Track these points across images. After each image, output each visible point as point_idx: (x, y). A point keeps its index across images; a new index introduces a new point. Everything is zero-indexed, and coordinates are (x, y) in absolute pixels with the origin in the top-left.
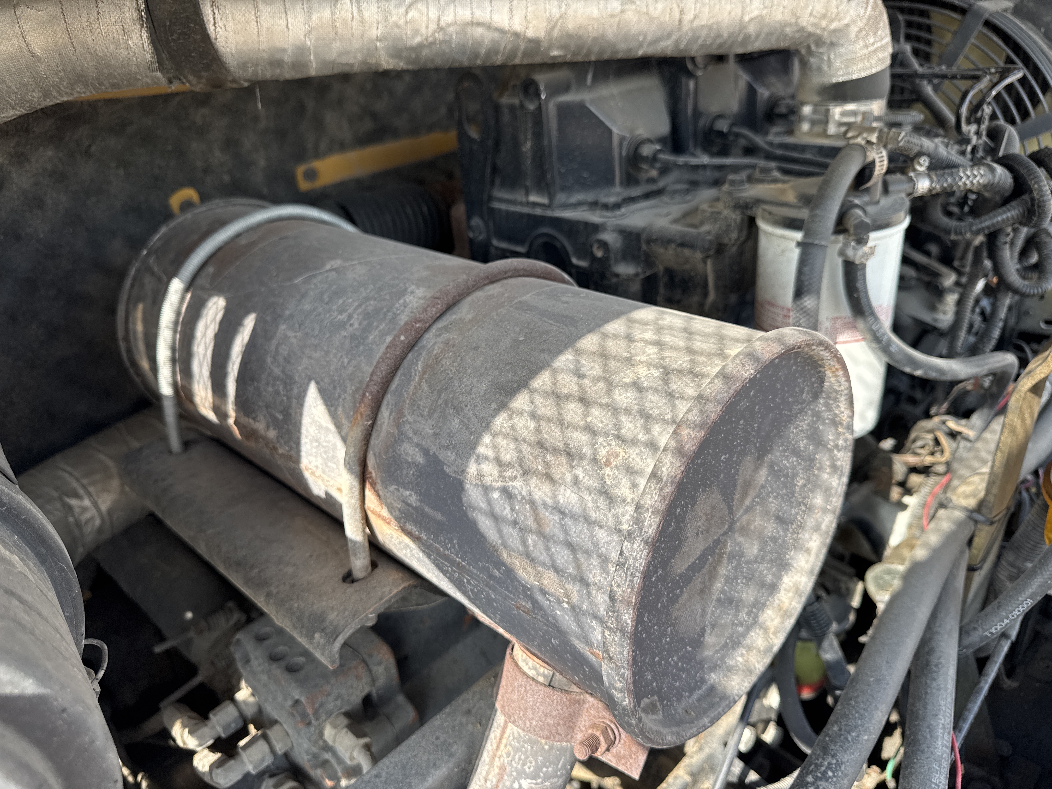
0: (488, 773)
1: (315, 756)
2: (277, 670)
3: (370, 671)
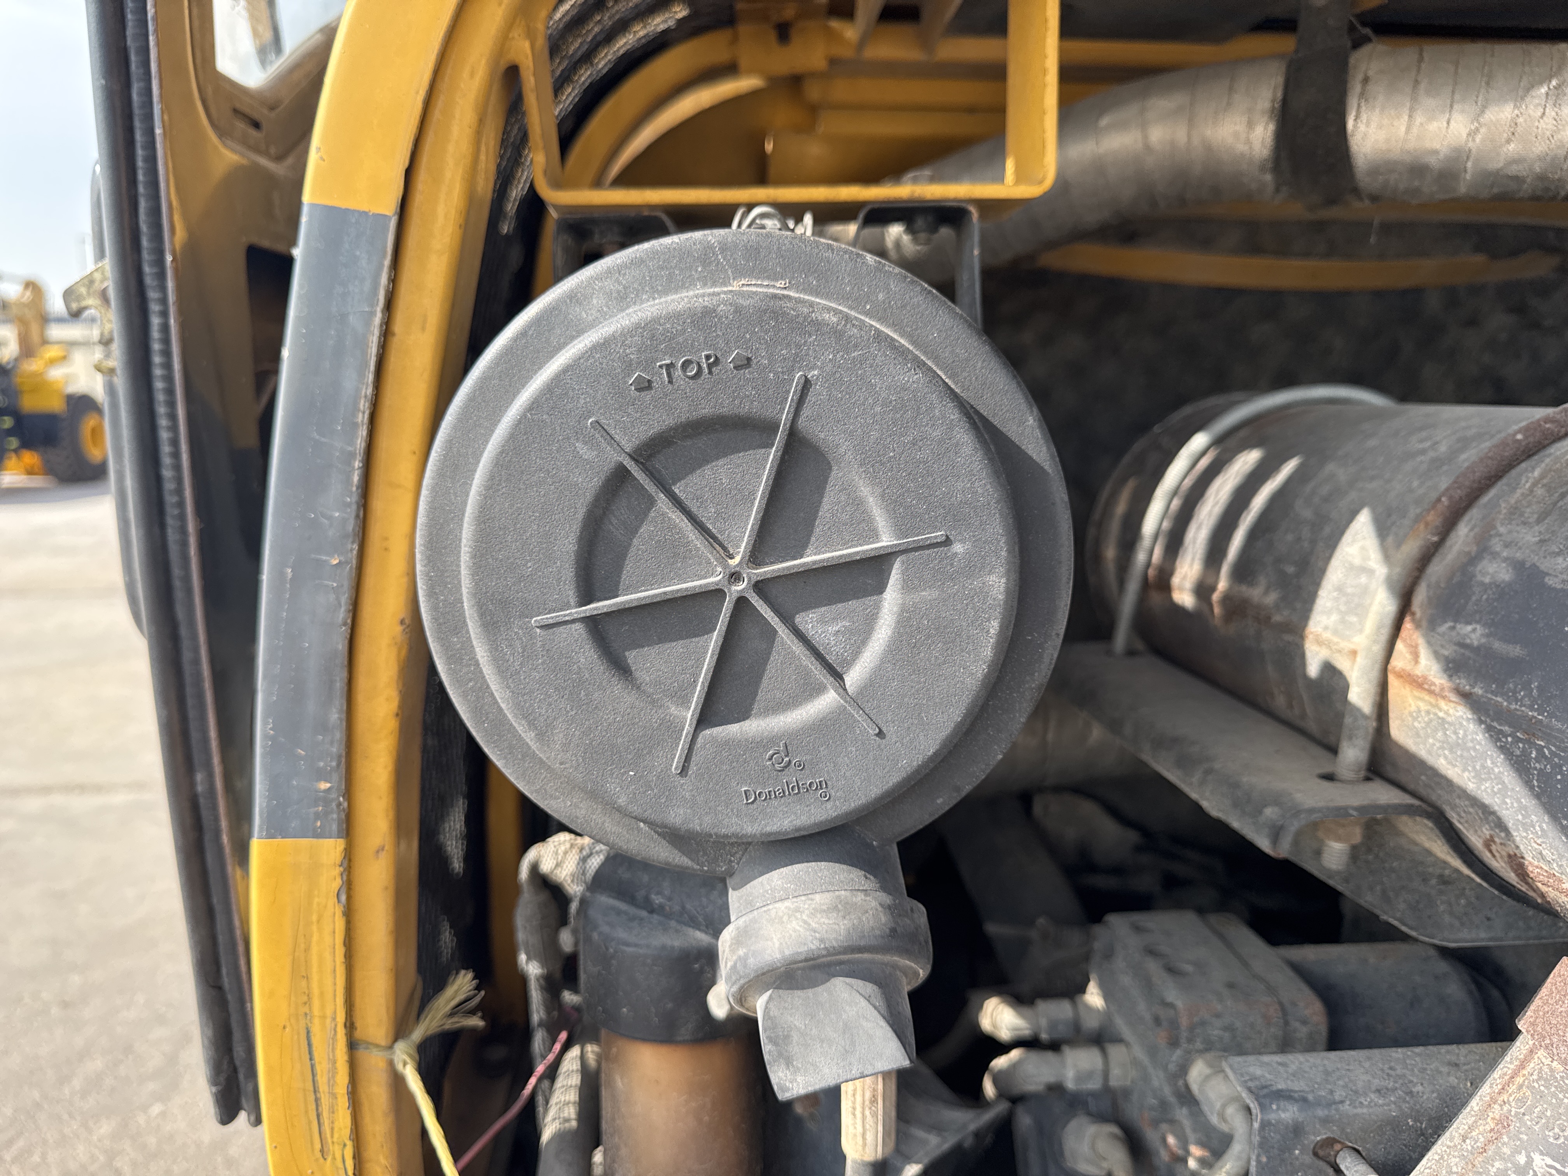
3: (1286, 1023)
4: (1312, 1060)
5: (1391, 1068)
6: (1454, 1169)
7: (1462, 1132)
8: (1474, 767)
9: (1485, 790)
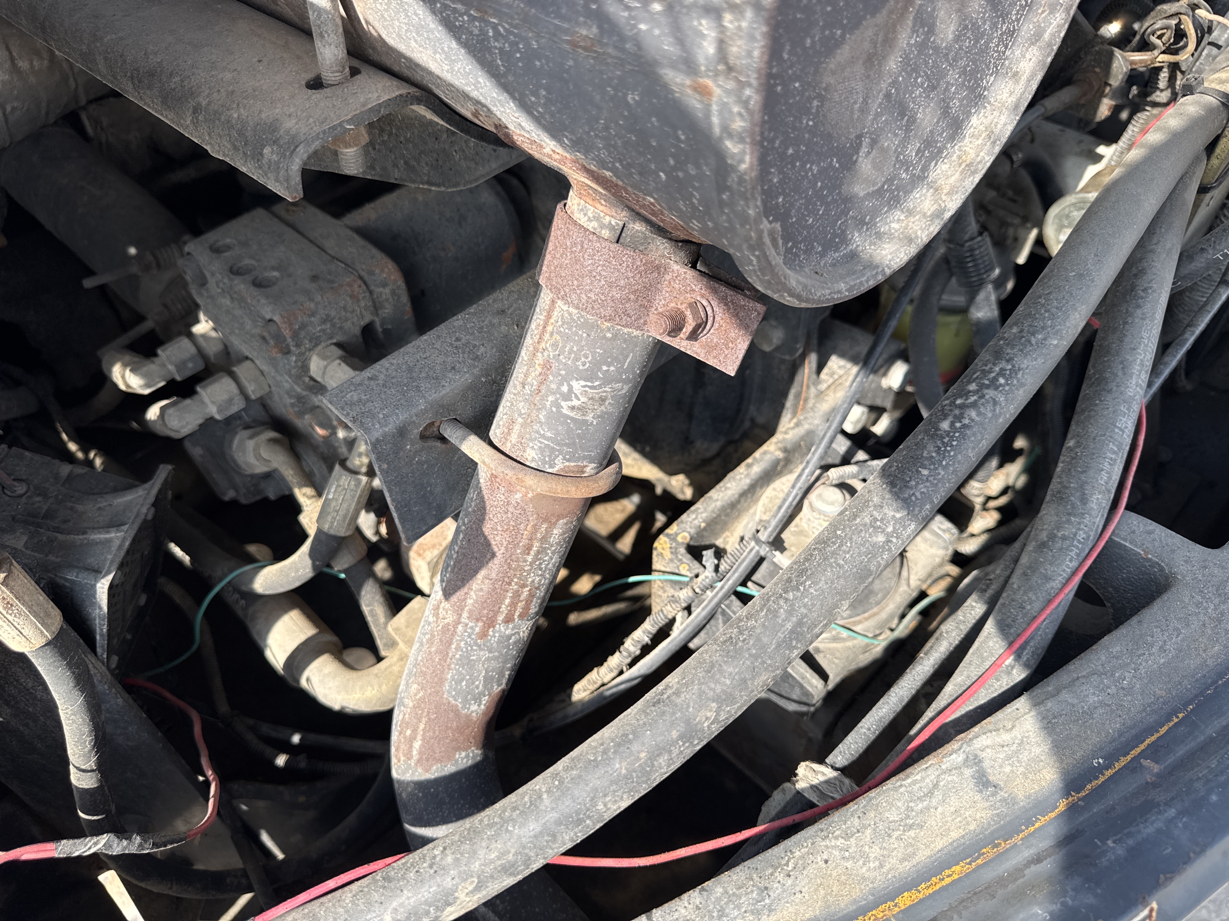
0: (526, 375)
1: (300, 399)
2: (241, 286)
3: (371, 293)
5: (458, 339)
6: (523, 411)
7: (520, 380)
8: (443, 49)
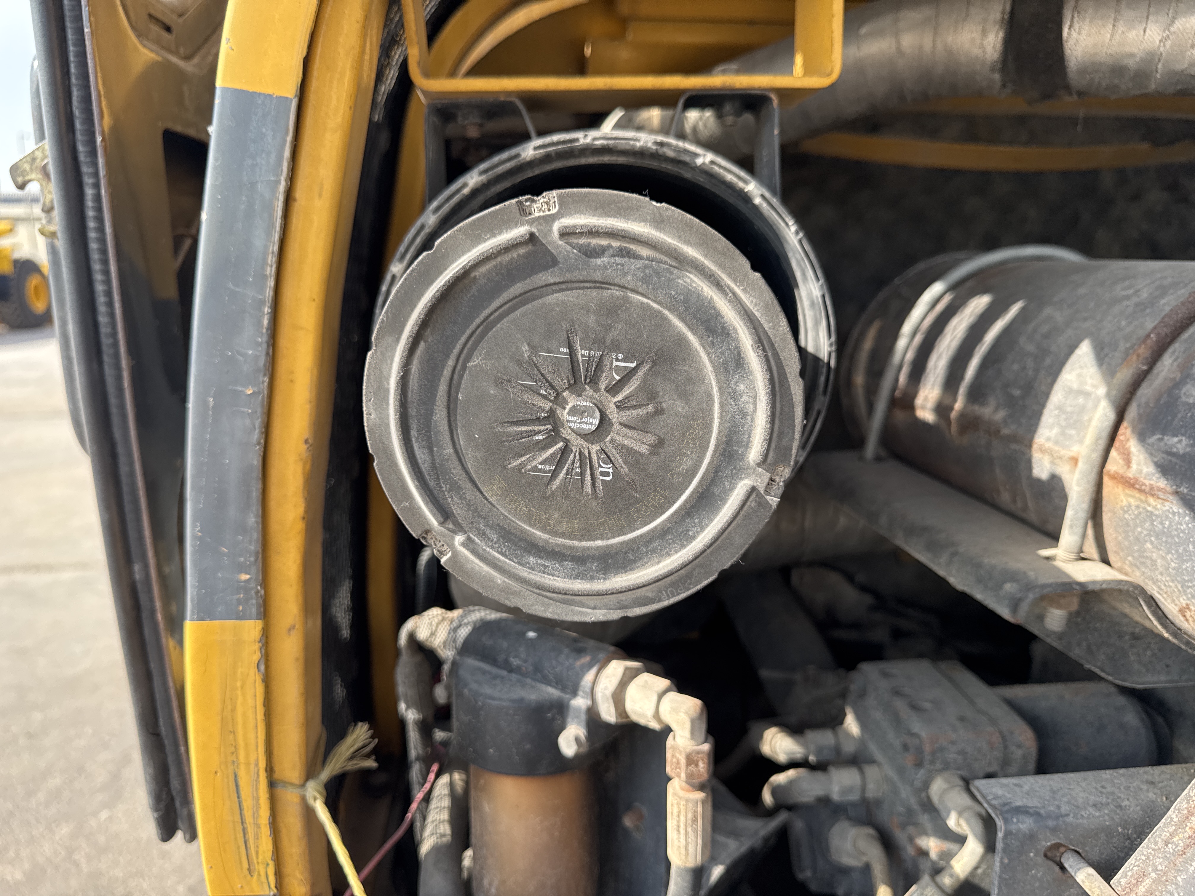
0: (1172, 835)
3: (1006, 747)
4: (1040, 781)
5: (1103, 787)
6: (1159, 868)
7: (1165, 838)
8: (1177, 551)
9: (1186, 569)
